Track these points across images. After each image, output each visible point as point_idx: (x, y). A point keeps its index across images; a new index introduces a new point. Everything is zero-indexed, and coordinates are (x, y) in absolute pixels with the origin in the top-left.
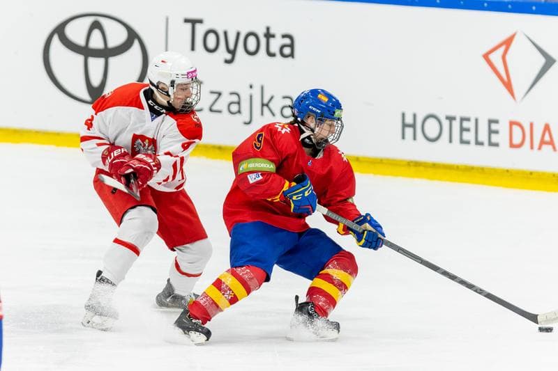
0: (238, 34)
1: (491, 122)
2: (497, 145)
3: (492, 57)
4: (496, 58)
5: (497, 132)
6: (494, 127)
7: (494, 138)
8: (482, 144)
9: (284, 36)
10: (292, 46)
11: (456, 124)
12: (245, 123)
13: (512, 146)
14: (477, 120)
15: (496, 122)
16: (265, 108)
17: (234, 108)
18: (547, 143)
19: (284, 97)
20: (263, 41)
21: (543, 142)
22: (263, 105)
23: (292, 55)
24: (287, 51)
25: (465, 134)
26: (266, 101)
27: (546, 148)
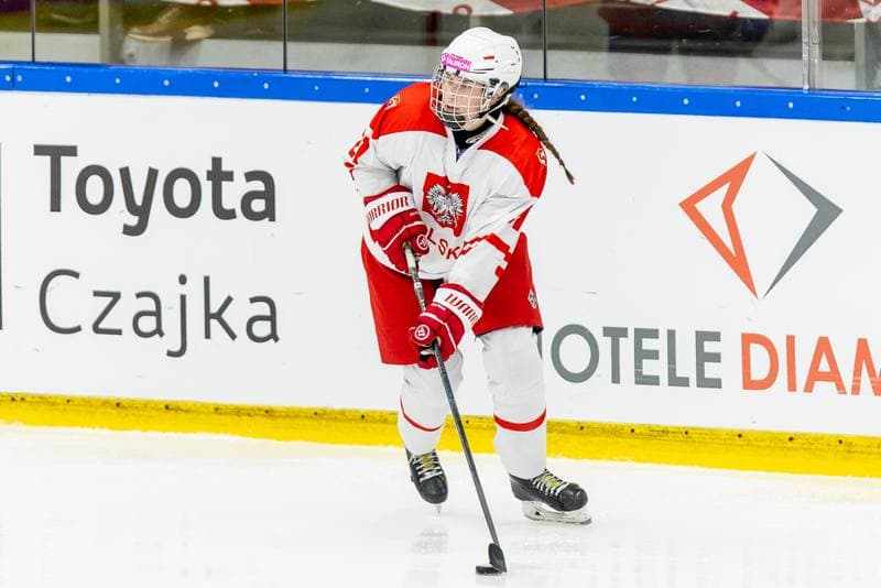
0: (153, 174)
1: (702, 337)
2: (716, 383)
3: (701, 206)
4: (711, 208)
5: (716, 358)
6: (709, 347)
7: (711, 370)
8: (684, 382)
9: (250, 176)
10: (269, 195)
11: (627, 345)
12: (170, 354)
13: (749, 384)
14: (671, 334)
15: (715, 337)
16: (214, 323)
17: (147, 324)
18: (824, 377)
19: (253, 300)
20: (207, 188)
21: (815, 375)
22: (208, 316)
23: (269, 213)
24: (258, 205)
25: (646, 363)
26: (214, 309)
27: (824, 388)
